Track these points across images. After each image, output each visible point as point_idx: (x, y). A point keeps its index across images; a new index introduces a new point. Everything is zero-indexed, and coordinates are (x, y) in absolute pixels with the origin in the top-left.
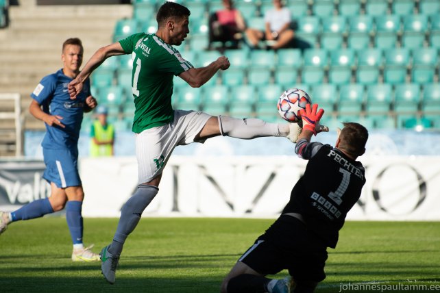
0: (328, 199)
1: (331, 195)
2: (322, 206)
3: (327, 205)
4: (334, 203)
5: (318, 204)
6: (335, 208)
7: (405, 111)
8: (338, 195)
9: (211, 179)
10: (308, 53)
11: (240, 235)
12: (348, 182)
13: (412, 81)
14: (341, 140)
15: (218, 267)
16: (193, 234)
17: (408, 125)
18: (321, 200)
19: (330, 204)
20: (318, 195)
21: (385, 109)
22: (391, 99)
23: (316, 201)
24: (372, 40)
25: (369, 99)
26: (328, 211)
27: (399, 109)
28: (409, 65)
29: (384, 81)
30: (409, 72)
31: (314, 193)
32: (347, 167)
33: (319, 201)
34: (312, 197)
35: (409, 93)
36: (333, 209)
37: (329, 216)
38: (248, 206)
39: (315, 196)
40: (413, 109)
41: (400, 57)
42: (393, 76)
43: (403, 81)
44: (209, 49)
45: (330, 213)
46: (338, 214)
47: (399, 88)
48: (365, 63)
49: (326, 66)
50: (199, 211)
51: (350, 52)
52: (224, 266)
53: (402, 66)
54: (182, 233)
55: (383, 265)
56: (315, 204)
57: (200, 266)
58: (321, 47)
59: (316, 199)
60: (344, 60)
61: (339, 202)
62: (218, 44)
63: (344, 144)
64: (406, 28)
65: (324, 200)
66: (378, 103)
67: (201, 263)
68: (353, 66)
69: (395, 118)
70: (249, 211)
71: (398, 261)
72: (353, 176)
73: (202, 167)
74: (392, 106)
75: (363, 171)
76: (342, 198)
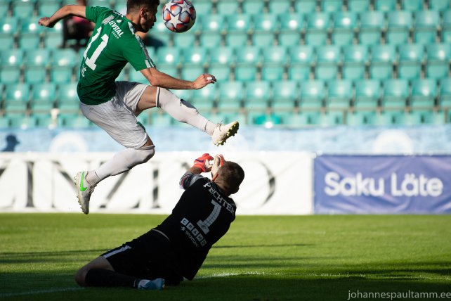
0: (197, 227)
1: (200, 223)
2: (190, 232)
3: (195, 232)
4: (201, 231)
5: (187, 229)
6: (201, 236)
7: (256, 108)
8: (206, 224)
9: (65, 175)
10: (161, 51)
11: (94, 230)
12: (218, 214)
13: (262, 79)
14: (219, 176)
15: (71, 261)
16: (47, 229)
17: (258, 121)
18: (190, 226)
19: (198, 232)
20: (188, 221)
21: (236, 106)
22: (242, 96)
23: (185, 227)
24: (224, 38)
25: (221, 96)
26: (195, 237)
27: (249, 106)
28: (259, 63)
29: (236, 79)
30: (259, 70)
31: (184, 219)
32: (219, 200)
33: (187, 227)
34: (182, 222)
35: (259, 90)
36: (200, 237)
37: (195, 243)
38: (102, 201)
39: (185, 221)
40: (263, 106)
41: (250, 56)
42: (244, 73)
43: (253, 79)
44: (63, 46)
45: (196, 240)
46: (203, 243)
47: (250, 85)
48: (217, 61)
49: (178, 64)
50: (53, 206)
51: (202, 50)
52: (77, 261)
53: (252, 65)
54: (36, 228)
55: (232, 258)
56: (183, 229)
57: (54, 261)
58: (174, 45)
59: (185, 224)
60: (196, 58)
61: (206, 231)
62: (73, 42)
63: (221, 180)
64: (256, 28)
65: (193, 227)
66: (229, 101)
67: (55, 257)
68: (206, 64)
69: (246, 114)
70: (103, 207)
71: (247, 254)
72: (223, 209)
73: (57, 163)
74: (243, 103)
75: (235, 208)
76: (209, 228)
